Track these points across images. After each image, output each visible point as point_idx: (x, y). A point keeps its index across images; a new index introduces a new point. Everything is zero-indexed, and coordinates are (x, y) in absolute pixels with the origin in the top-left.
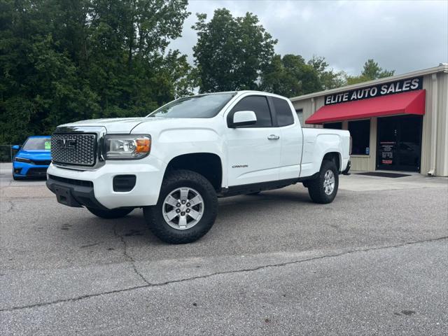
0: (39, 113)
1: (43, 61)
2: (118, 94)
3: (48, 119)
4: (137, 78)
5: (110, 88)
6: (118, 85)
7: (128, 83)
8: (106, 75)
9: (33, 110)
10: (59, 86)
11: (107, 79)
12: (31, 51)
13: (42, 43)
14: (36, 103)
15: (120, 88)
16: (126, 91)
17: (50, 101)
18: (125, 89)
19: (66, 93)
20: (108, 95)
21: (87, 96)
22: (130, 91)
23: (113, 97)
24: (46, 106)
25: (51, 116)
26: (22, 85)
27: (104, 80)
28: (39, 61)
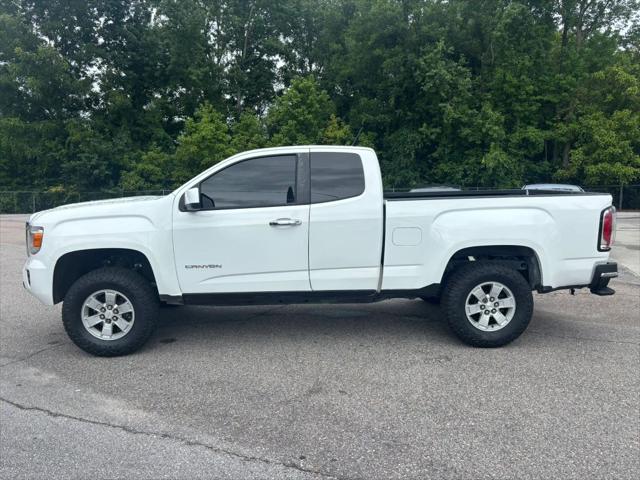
0: (425, 146)
1: (432, 77)
2: (534, 108)
3: (435, 155)
4: (570, 77)
5: (521, 101)
6: (535, 94)
7: (554, 88)
8: (515, 81)
9: (418, 144)
10: (448, 107)
11: (518, 88)
12: (418, 67)
13: (431, 54)
14: (421, 133)
15: (538, 97)
16: (548, 102)
17: (438, 130)
18: (546, 98)
19: (456, 116)
20: (518, 111)
21: (485, 117)
22: (556, 100)
23: (527, 113)
24: (433, 137)
25: (439, 149)
26: (409, 113)
27: (513, 90)
28: (427, 79)
